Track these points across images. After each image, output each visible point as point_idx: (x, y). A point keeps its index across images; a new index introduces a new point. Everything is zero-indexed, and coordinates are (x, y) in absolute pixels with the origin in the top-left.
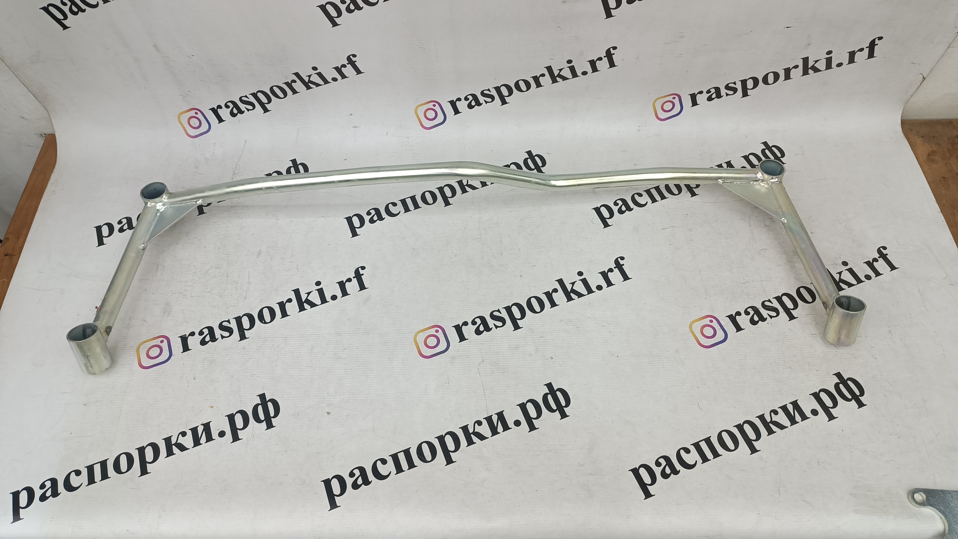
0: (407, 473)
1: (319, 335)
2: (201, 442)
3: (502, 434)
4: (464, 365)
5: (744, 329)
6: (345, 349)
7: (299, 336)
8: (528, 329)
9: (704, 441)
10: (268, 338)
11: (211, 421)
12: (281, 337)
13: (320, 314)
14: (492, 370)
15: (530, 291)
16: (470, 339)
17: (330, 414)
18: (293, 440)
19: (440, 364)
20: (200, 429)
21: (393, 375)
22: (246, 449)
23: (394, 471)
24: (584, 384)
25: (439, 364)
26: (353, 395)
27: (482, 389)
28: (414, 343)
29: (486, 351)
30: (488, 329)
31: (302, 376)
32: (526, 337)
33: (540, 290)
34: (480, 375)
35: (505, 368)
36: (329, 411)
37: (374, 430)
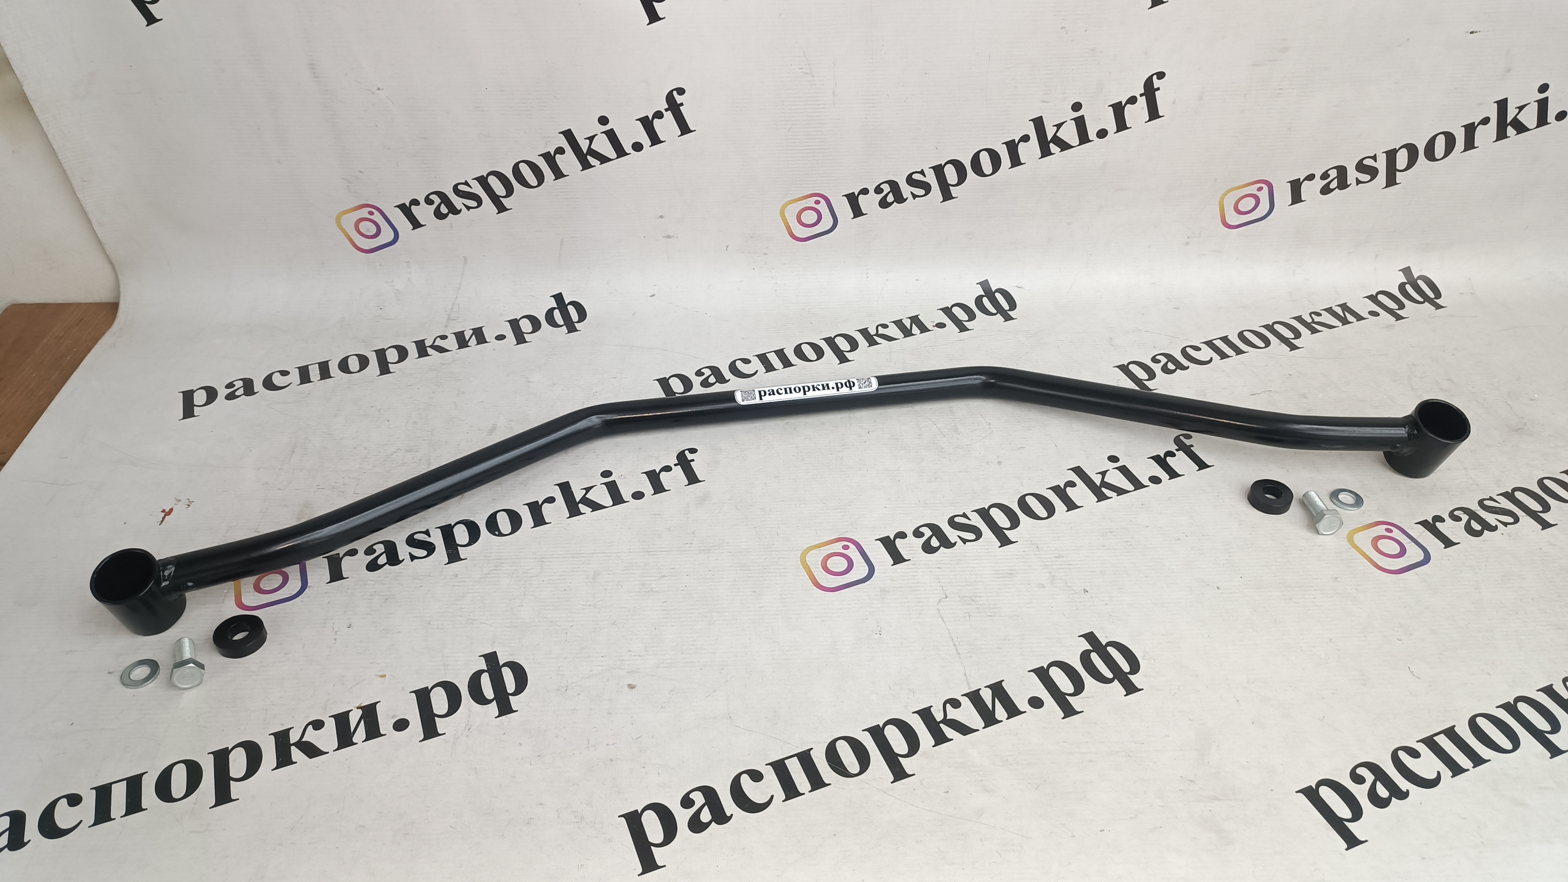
0: (809, 798)
1: (609, 554)
2: (355, 740)
3: (1006, 725)
4: (909, 602)
5: (1459, 543)
6: (663, 576)
7: (568, 556)
8: (1030, 544)
9: (1442, 735)
10: (506, 559)
11: (379, 702)
12: (531, 558)
13: (611, 521)
14: (966, 613)
15: (1022, 486)
16: (913, 559)
17: (635, 688)
18: (556, 736)
19: (859, 601)
20: (355, 717)
21: (763, 619)
22: (452, 753)
23: (780, 794)
24: (1162, 635)
25: (856, 602)
26: (682, 653)
27: (952, 644)
28: (802, 567)
29: (949, 581)
30: (947, 543)
31: (574, 621)
32: (1027, 557)
33: (1039, 484)
34: (943, 620)
35: (996, 608)
36: (632, 683)
37: (730, 717)
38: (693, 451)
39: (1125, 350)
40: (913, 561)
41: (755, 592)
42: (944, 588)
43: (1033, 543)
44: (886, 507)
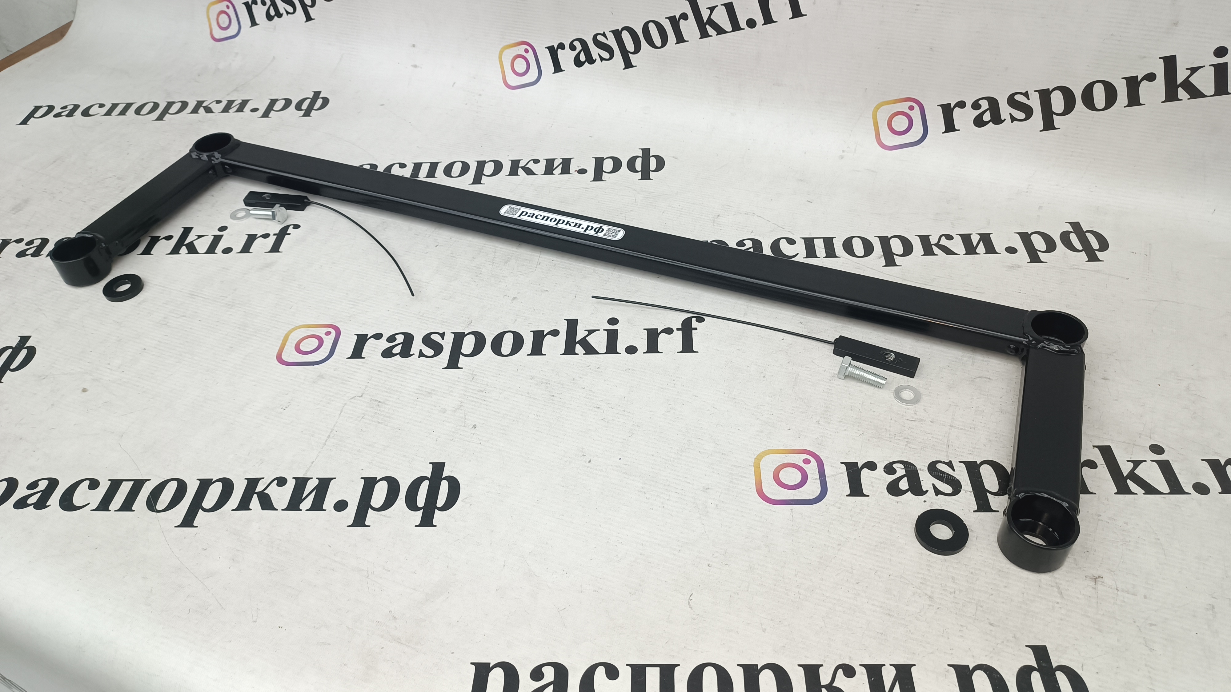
0: (111, 515)
4: (330, 391)
5: (868, 496)
6: (184, 316)
8: (470, 373)
9: (659, 668)
13: (192, 265)
14: (364, 413)
15: (513, 323)
16: (368, 359)
17: (85, 392)
19: (295, 378)
21: (217, 370)
23: (95, 504)
25: (293, 378)
26: (139, 377)
27: (328, 435)
28: (282, 338)
29: (377, 383)
32: (457, 383)
33: (529, 326)
34: (341, 413)
35: (387, 417)
36: (87, 388)
37: (122, 436)
38: (296, 227)
39: (722, 228)
40: (366, 359)
41: (232, 348)
42: (367, 389)
43: (474, 373)
44: (389, 311)
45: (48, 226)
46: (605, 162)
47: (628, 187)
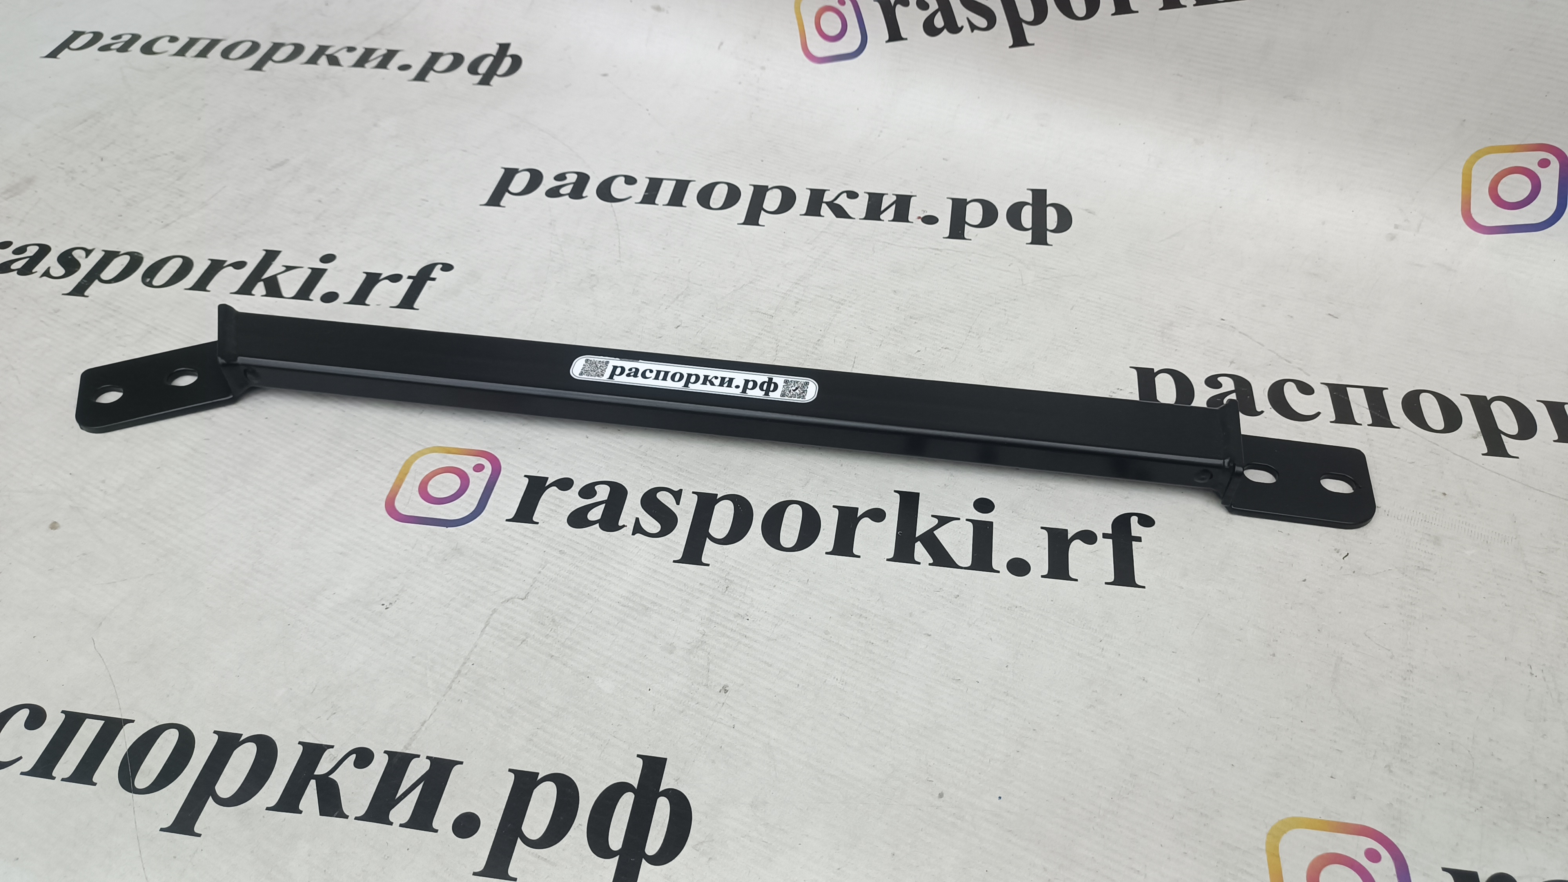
45: (54, 224)
46: (968, 206)
47: (1010, 256)
